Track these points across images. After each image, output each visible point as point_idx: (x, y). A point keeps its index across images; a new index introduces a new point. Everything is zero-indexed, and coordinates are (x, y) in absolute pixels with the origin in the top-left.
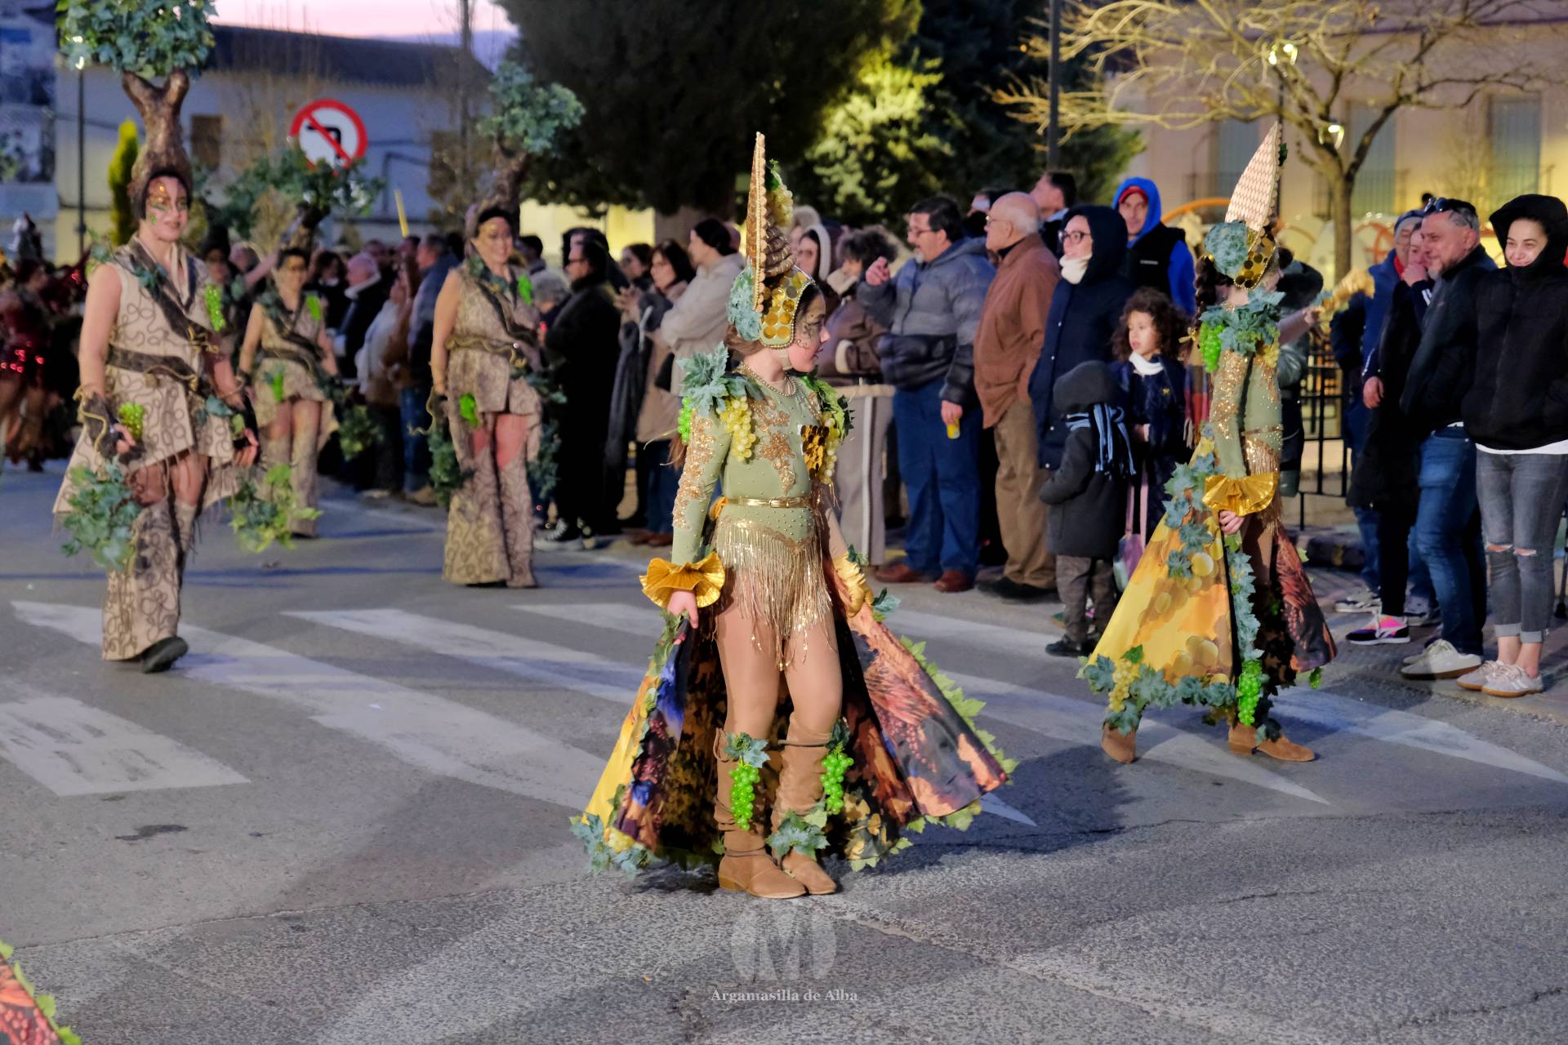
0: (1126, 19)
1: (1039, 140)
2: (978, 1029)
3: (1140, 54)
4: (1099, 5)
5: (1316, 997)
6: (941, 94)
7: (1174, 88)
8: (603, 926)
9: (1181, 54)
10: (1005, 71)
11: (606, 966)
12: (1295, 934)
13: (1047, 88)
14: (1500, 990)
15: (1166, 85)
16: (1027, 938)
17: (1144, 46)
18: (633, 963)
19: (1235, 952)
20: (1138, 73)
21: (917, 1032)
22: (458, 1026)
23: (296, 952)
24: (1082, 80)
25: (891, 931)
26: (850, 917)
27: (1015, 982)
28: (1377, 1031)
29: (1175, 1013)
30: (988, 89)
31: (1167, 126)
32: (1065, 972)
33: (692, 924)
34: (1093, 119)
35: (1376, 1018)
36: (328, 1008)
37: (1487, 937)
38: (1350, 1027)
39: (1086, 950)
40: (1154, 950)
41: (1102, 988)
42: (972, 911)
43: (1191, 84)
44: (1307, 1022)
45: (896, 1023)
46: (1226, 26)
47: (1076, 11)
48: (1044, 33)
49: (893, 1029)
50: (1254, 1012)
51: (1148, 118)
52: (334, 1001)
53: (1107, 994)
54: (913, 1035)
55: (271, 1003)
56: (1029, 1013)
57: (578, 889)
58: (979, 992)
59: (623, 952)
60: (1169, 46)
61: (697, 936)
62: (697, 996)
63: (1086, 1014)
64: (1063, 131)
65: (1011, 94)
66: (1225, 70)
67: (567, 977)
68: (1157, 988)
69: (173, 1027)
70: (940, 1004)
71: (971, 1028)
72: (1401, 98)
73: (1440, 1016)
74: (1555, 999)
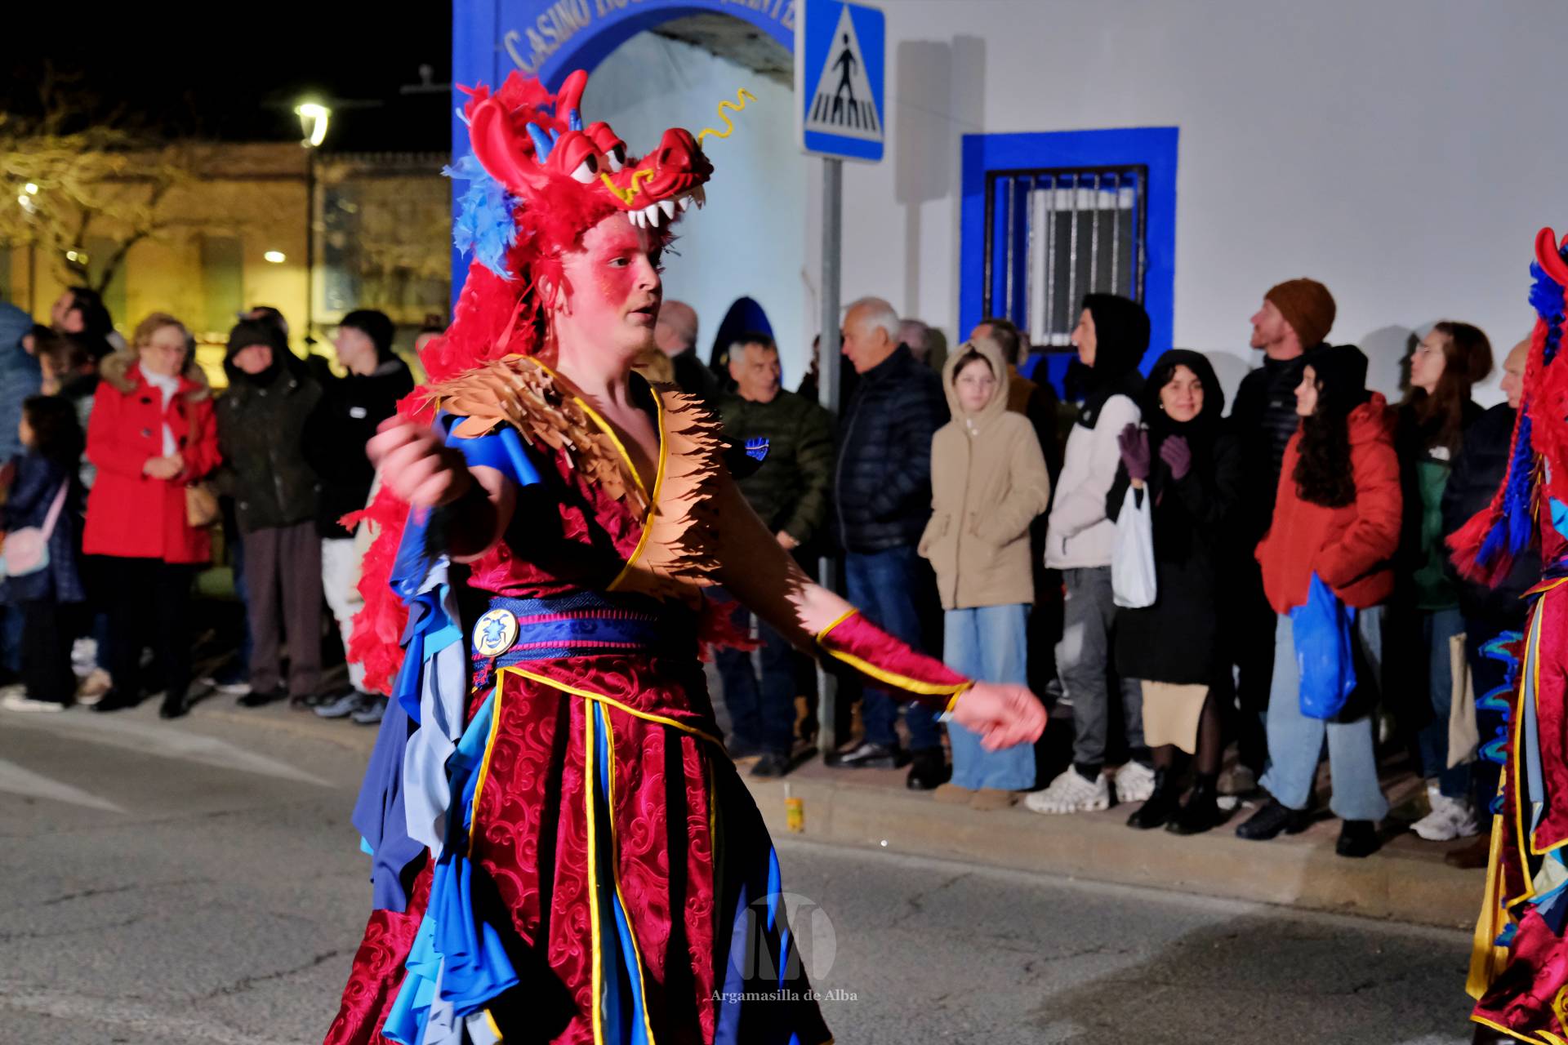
5: (138, 977)
12: (114, 925)
14: (289, 956)
19: (63, 946)
28: (194, 1001)
29: (16, 1002)
35: (191, 990)
37: (272, 913)
38: (170, 1000)
44: (133, 1000)
50: (89, 995)
72: (140, 235)
73: (245, 984)
74: (332, 960)
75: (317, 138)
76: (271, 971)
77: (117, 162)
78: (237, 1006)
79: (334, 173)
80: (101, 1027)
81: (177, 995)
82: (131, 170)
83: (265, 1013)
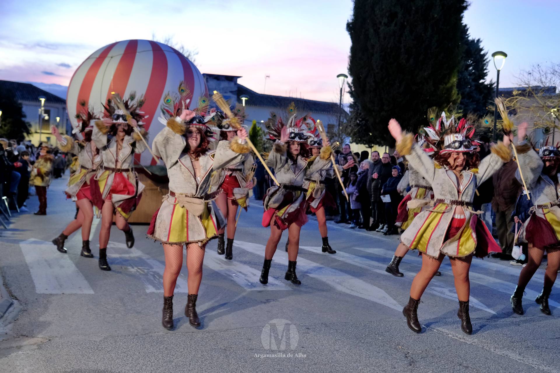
2: (488, 368)
8: (385, 333)
11: (387, 344)
16: (498, 345)
17: (520, 108)
18: (394, 344)
19: (556, 353)
21: (471, 368)
22: (350, 357)
23: (308, 335)
25: (461, 340)
26: (450, 336)
32: (509, 354)
33: (409, 335)
36: (317, 350)
39: (515, 349)
40: (533, 351)
41: (520, 360)
42: (483, 336)
45: (465, 365)
46: (543, 104)
52: (319, 348)
53: (522, 361)
54: (470, 369)
55: (303, 347)
56: (501, 365)
57: (378, 323)
58: (487, 358)
59: (391, 341)
61: (410, 338)
62: (411, 354)
63: (517, 367)
67: (377, 346)
68: (535, 361)
70: (476, 361)
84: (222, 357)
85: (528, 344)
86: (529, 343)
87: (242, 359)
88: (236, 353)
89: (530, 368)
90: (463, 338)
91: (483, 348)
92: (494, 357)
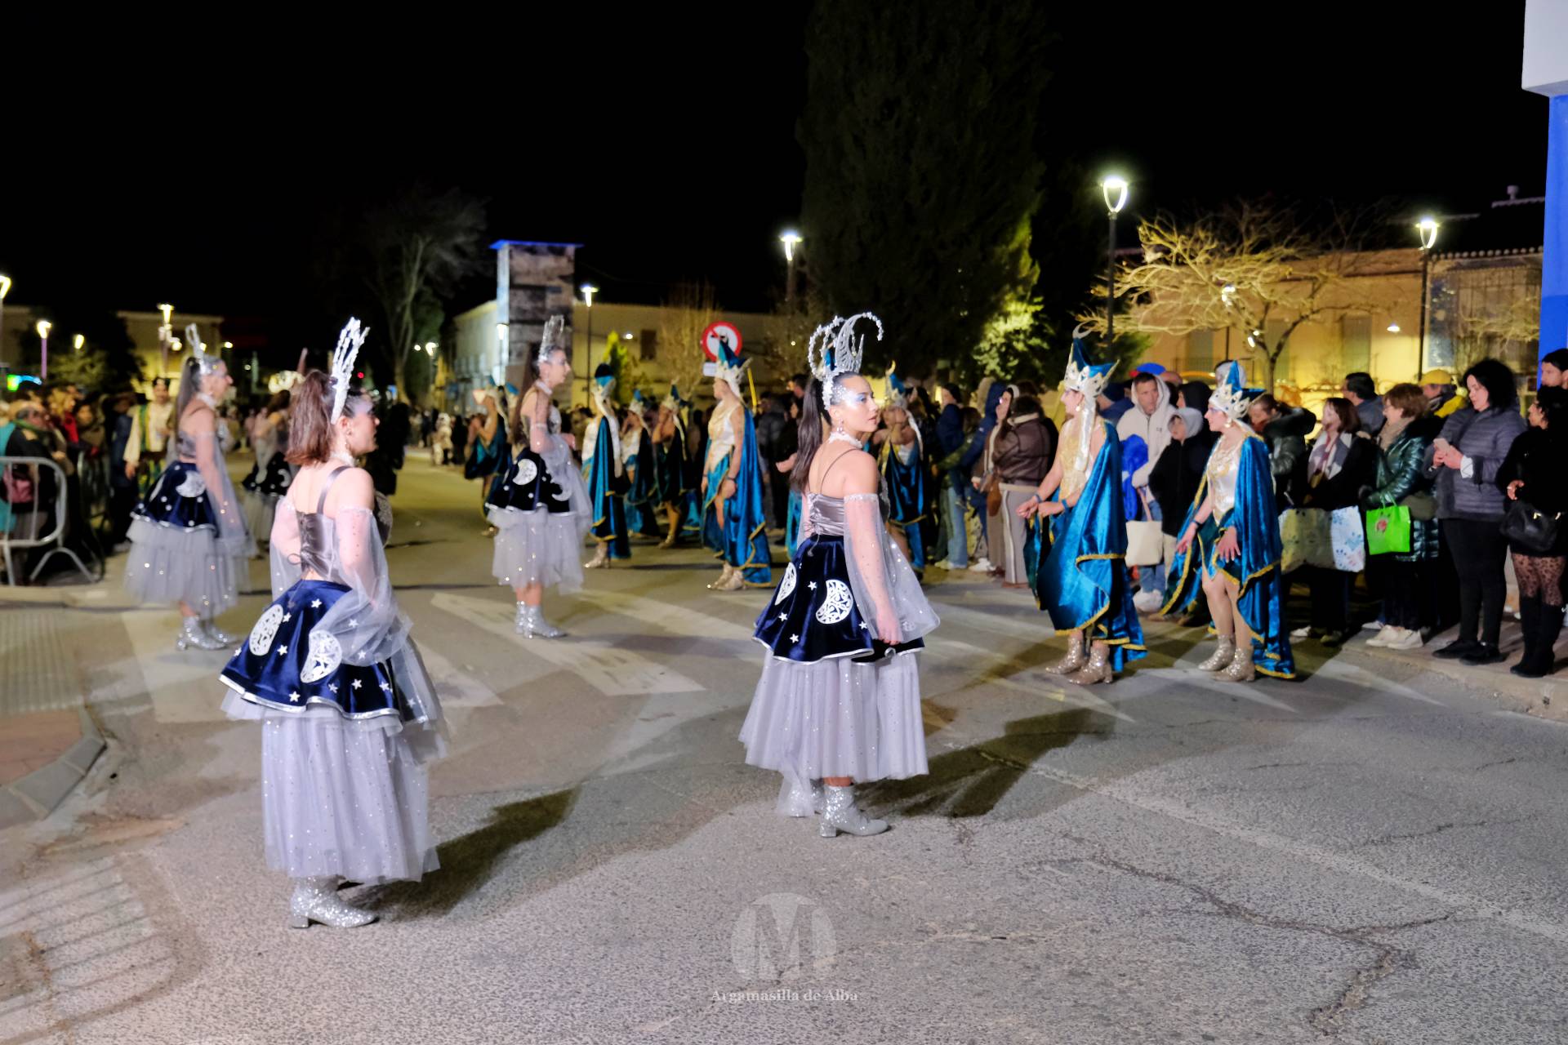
0: (1149, 276)
1: (1100, 340)
3: (1157, 294)
4: (1133, 268)
5: (1313, 826)
6: (1041, 316)
7: (1176, 312)
9: (1180, 295)
10: (1082, 304)
12: (1294, 789)
13: (1106, 312)
14: (1418, 824)
15: (1172, 310)
17: (1159, 289)
19: (1261, 799)
20: (1155, 305)
24: (1125, 309)
25: (1066, 782)
27: (1140, 813)
28: (1352, 848)
29: (1234, 834)
30: (1072, 313)
31: (1171, 333)
32: (1167, 808)
34: (1129, 328)
35: (1350, 839)
37: (1404, 792)
38: (1336, 844)
39: (1176, 795)
40: (1215, 796)
41: (1190, 818)
43: (1185, 311)
44: (1311, 841)
45: (1077, 835)
46: (1205, 278)
47: (1122, 271)
48: (1105, 284)
49: (1076, 839)
50: (1281, 834)
51: (1160, 328)
53: (1195, 822)
56: (1151, 831)
58: (1120, 819)
60: (1174, 290)
63: (1183, 833)
64: (1114, 336)
65: (1085, 315)
66: (1205, 302)
68: (1221, 819)
69: (681, 826)
71: (1119, 840)
72: (1302, 318)
73: (1387, 839)
74: (1451, 830)
75: (1430, 245)
76: (1405, 834)
77: (1287, 270)
78: (1382, 854)
79: (1439, 268)
80: (1290, 857)
81: (1340, 842)
82: (1297, 274)
83: (1404, 861)
84: (560, 843)
85: (1202, 783)
86: (1205, 780)
87: (603, 847)
88: (588, 833)
89: (1212, 835)
90: (1069, 778)
91: (1110, 797)
92: (1135, 814)
